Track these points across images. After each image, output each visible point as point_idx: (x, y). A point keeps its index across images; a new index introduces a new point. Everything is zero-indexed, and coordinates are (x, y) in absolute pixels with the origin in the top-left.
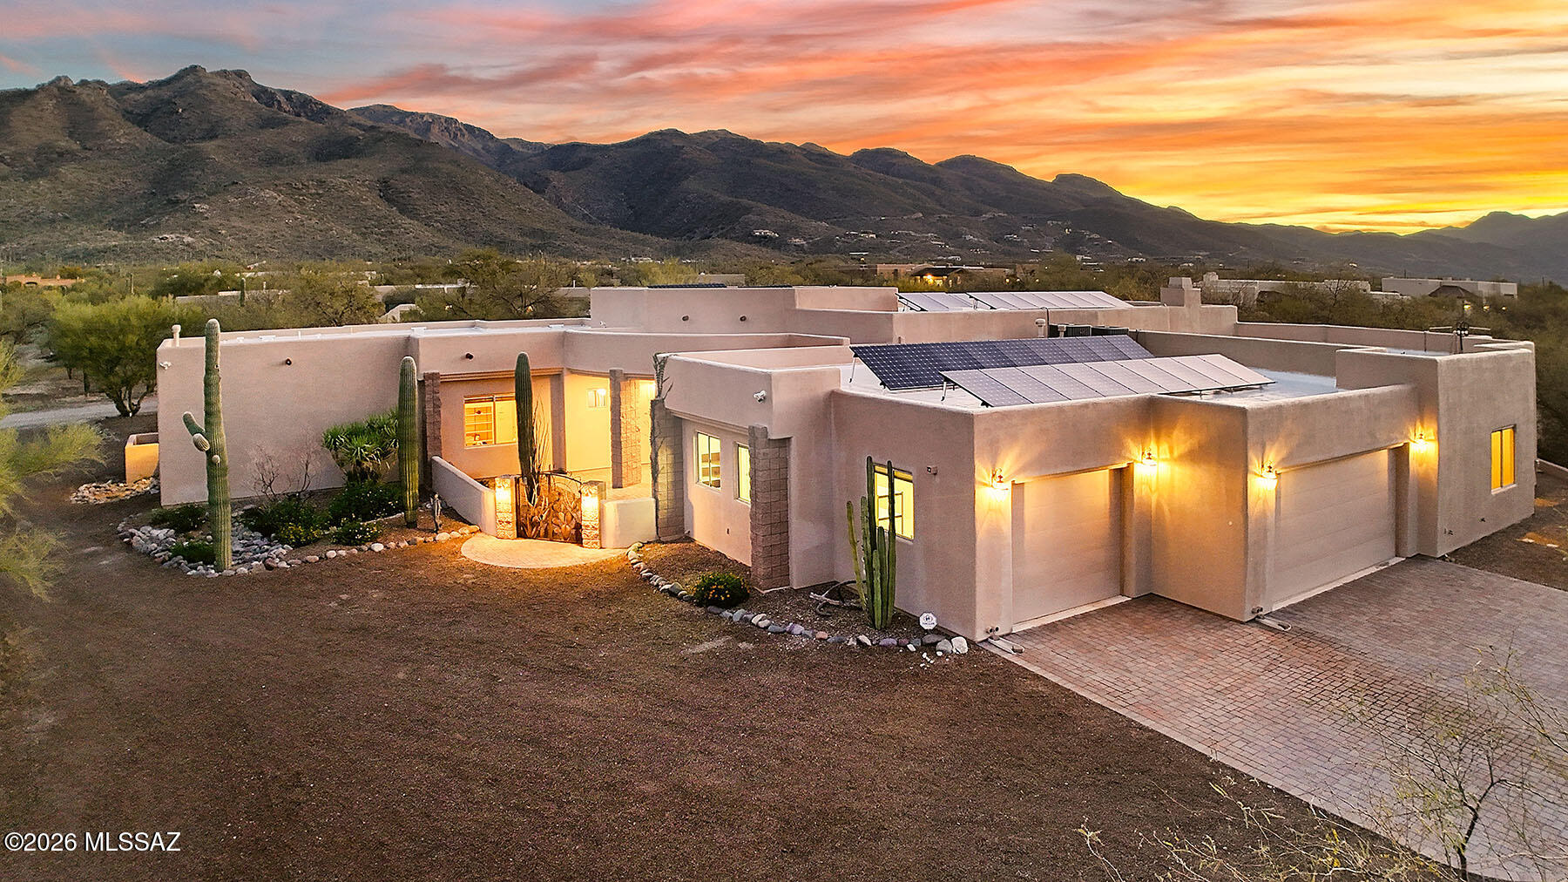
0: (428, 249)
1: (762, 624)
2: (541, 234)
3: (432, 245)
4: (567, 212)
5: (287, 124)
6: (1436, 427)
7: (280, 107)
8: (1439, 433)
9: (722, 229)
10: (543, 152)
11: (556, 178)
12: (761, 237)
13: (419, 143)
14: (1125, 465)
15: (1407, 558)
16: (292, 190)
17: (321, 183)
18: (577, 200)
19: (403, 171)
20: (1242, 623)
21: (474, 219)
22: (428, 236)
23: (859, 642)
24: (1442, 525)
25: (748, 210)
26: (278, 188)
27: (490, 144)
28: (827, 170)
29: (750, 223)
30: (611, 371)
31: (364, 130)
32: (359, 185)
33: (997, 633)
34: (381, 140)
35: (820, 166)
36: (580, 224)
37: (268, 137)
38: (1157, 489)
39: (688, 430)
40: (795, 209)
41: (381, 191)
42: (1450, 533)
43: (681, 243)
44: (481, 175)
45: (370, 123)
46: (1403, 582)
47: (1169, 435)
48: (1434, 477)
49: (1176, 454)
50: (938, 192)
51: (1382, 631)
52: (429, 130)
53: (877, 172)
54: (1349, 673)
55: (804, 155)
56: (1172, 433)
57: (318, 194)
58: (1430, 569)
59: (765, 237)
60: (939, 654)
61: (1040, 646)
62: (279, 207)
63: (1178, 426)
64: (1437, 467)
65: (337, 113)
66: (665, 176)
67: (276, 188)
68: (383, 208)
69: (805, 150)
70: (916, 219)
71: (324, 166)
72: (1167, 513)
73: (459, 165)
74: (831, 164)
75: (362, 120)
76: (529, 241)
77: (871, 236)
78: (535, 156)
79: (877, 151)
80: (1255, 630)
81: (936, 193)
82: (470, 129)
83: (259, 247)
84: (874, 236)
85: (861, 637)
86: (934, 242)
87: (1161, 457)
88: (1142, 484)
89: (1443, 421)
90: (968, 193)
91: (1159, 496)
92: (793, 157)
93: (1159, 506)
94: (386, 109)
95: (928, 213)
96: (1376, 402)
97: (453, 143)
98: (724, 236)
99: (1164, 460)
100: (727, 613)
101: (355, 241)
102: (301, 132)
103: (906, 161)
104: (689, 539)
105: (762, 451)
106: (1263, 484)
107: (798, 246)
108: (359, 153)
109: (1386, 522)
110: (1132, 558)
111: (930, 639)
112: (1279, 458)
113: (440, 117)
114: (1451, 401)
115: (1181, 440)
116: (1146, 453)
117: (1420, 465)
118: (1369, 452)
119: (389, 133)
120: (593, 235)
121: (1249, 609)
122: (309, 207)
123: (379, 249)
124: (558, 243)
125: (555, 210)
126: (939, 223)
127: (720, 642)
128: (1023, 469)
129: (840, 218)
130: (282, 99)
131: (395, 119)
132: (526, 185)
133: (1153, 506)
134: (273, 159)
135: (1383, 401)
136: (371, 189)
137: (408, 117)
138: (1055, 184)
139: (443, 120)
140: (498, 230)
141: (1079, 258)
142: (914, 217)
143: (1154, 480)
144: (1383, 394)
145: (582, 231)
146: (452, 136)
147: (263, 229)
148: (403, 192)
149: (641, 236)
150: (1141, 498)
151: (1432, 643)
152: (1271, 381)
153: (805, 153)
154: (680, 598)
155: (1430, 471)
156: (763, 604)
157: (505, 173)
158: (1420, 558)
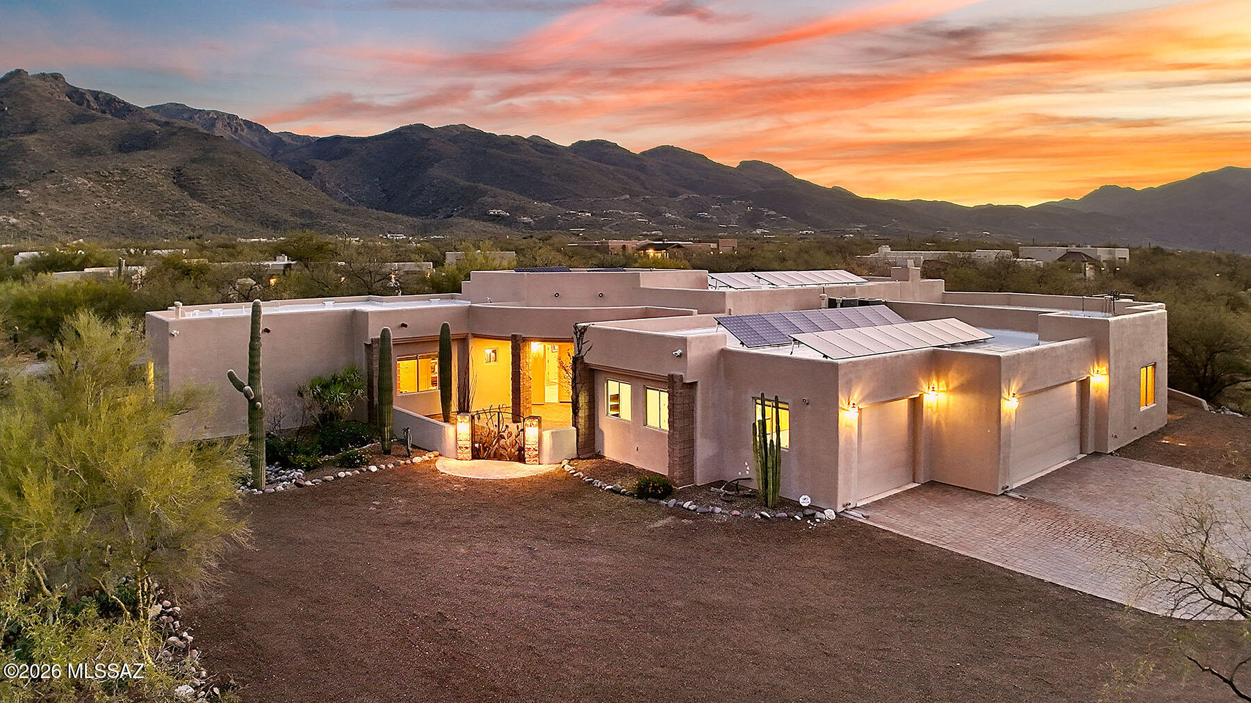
0: (214, 229)
1: (692, 508)
2: (310, 214)
3: (218, 224)
4: (330, 195)
5: (94, 120)
6: (1108, 365)
7: (89, 106)
8: (1109, 370)
9: (462, 209)
10: (310, 144)
11: (322, 166)
12: (495, 216)
13: (206, 137)
14: (918, 396)
15: (1088, 454)
16: (101, 178)
17: (124, 171)
18: (339, 185)
19: (193, 161)
20: (996, 496)
21: (253, 202)
22: (213, 217)
23: (761, 515)
24: (1110, 432)
25: (484, 193)
26: (88, 176)
27: (265, 137)
28: (552, 159)
29: (486, 204)
30: (513, 335)
31: (159, 125)
32: (157, 173)
33: (849, 507)
34: (175, 134)
35: (543, 155)
36: (343, 206)
37: (80, 131)
38: (937, 411)
39: (599, 378)
40: (522, 192)
41: (174, 178)
42: (1116, 437)
43: (427, 221)
44: (259, 164)
45: (164, 119)
46: (1089, 469)
47: (946, 375)
48: (1105, 398)
49: (951, 387)
50: (643, 177)
51: (1085, 498)
52: (213, 125)
53: (592, 160)
54: (1071, 521)
55: (531, 146)
56: (948, 373)
57: (122, 181)
58: (1104, 461)
59: (498, 216)
60: (818, 520)
61: (878, 514)
62: (89, 193)
63: (953, 369)
64: (1107, 392)
65: (137, 111)
66: (414, 164)
67: (86, 175)
68: (176, 193)
69: (532, 142)
70: (624, 200)
71: (125, 157)
72: (944, 425)
73: (240, 156)
74: (553, 153)
75: (157, 117)
76: (299, 221)
77: (587, 214)
78: (303, 147)
79: (592, 142)
80: (1005, 499)
81: (641, 178)
82: (249, 124)
83: (72, 227)
84: (590, 215)
85: (762, 513)
86: (639, 220)
87: (940, 389)
88: (928, 407)
89: (1112, 361)
90: (668, 177)
91: (938, 416)
92: (521, 148)
93: (938, 423)
94: (178, 107)
95: (634, 194)
96: (1071, 350)
97: (234, 137)
98: (464, 215)
99: (944, 391)
100: (663, 502)
101: (152, 221)
102: (107, 127)
103: (617, 151)
104: (599, 456)
105: (679, 391)
106: (1010, 405)
107: (526, 223)
108: (155, 146)
109: (1075, 431)
110: (922, 457)
111: (808, 512)
112: (1018, 388)
113: (223, 114)
114: (1117, 347)
115: (954, 379)
116: (931, 387)
117: (1097, 391)
118: (1066, 383)
119: (182, 128)
120: (353, 215)
121: (1000, 487)
122: (115, 192)
123: (174, 228)
124: (323, 222)
125: (321, 193)
126: (644, 203)
127: (669, 520)
128: (863, 400)
129: (560, 199)
130: (91, 99)
131: (186, 116)
132: (295, 172)
133: (934, 422)
134: (83, 151)
135: (1076, 348)
136: (166, 176)
137: (196, 114)
138: (739, 169)
139: (226, 117)
140: (272, 211)
141: (759, 231)
142: (623, 198)
143: (935, 405)
144: (1076, 344)
145: (344, 212)
146: (233, 130)
147: (76, 212)
148: (194, 180)
149: (394, 216)
150: (927, 417)
151: (1117, 504)
152: (991, 337)
153: (531, 144)
154: (623, 494)
155: (1104, 396)
156: (685, 495)
157: (278, 161)
158: (1096, 454)
